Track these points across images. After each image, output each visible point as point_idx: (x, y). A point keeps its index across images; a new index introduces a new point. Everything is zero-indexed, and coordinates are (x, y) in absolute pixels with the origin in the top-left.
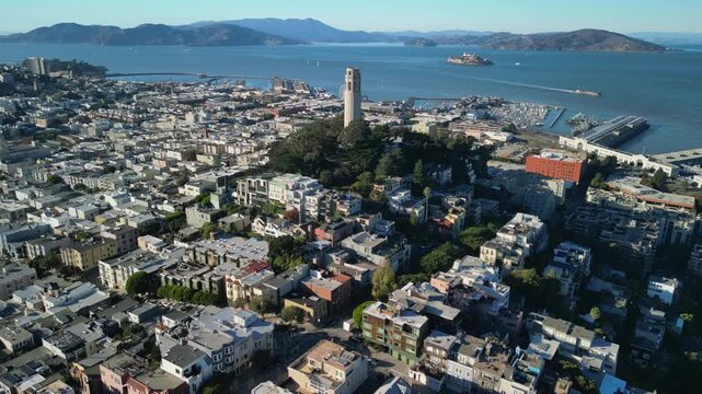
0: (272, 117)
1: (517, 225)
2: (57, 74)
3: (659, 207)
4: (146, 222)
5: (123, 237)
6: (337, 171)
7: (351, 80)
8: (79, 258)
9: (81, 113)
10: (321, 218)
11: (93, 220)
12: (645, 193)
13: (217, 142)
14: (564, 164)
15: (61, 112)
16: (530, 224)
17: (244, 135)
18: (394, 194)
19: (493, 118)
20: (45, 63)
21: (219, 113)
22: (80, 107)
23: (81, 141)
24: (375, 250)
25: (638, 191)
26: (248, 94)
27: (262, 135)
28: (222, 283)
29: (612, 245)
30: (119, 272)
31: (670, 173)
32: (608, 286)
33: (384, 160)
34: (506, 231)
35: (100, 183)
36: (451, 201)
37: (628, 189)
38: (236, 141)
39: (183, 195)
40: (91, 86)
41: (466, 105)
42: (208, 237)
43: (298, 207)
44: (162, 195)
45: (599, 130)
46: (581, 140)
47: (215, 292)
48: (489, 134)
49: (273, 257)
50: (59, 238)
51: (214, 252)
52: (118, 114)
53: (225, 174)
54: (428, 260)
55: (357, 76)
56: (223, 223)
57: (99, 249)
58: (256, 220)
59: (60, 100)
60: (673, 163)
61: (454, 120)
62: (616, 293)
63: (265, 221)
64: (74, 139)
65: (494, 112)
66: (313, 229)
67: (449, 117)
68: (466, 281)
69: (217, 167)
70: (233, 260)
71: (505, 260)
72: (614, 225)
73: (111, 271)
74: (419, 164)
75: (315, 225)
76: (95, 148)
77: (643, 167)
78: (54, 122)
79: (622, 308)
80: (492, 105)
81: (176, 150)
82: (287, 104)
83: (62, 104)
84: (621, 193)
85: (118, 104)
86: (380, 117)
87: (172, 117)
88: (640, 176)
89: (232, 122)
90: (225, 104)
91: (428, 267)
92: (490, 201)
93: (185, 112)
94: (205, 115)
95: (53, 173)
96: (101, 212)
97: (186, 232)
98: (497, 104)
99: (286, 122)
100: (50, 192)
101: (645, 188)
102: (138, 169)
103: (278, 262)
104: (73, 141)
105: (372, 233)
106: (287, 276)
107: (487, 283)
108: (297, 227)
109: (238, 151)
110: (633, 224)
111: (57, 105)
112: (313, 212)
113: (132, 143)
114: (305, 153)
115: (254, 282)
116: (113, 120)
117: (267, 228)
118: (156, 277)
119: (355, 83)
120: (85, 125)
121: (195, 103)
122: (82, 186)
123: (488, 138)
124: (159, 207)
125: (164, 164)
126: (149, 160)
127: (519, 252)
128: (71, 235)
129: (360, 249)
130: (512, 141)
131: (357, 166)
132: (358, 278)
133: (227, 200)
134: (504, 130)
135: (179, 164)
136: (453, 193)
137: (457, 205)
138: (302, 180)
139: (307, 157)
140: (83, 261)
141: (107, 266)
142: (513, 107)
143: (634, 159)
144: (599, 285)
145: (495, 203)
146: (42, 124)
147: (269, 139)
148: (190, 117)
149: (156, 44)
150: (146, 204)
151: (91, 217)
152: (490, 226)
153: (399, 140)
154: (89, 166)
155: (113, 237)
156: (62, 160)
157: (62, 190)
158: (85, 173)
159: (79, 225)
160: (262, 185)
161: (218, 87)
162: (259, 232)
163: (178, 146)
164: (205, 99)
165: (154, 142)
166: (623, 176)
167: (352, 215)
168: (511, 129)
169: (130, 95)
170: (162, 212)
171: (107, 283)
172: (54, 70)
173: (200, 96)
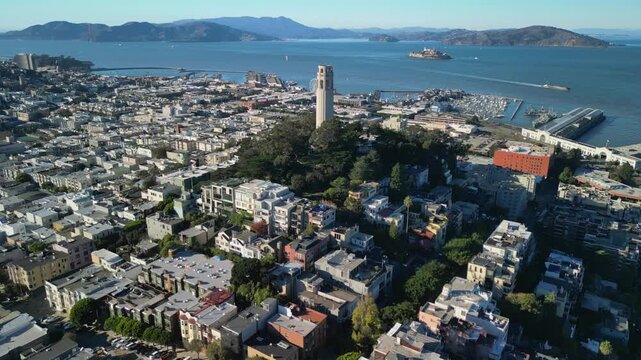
0: (245, 110)
1: (504, 235)
2: (45, 69)
3: (634, 204)
4: (103, 233)
5: (77, 250)
6: (309, 176)
7: (323, 78)
8: (25, 276)
9: (63, 106)
10: (291, 231)
11: (51, 226)
12: (614, 188)
13: (188, 138)
14: (532, 158)
15: (43, 106)
16: (517, 233)
17: (216, 130)
18: (370, 201)
19: (456, 110)
20: (33, 58)
21: (195, 106)
22: (63, 100)
23: (59, 135)
24: (353, 275)
25: (608, 186)
26: (223, 87)
27: (234, 130)
28: (176, 319)
29: (600, 252)
30: (65, 295)
31: (634, 166)
32: (606, 303)
33: (359, 164)
34: (493, 243)
35: (67, 182)
36: (432, 208)
37: (598, 184)
38: (207, 137)
39: (146, 200)
40: (74, 81)
41: (429, 97)
42: (166, 255)
43: (267, 218)
44: (125, 200)
45: (560, 122)
46: (544, 133)
47: (168, 329)
48: (453, 126)
49: (237, 285)
50: (10, 249)
51: (170, 274)
52: (98, 107)
53: (192, 176)
54: (414, 284)
55: (329, 74)
56: (184, 236)
57: (47, 265)
58: (220, 234)
59: (43, 94)
60: (636, 156)
61: (419, 112)
62: (614, 312)
63: (230, 235)
64: (53, 132)
65: (456, 104)
66: (283, 246)
67: (414, 110)
68: (459, 313)
69: (185, 166)
70: (191, 286)
71: (496, 279)
72: (596, 227)
73: (58, 293)
74: (396, 168)
75: (285, 241)
76: (68, 143)
77: (608, 160)
78: (36, 116)
79: (624, 332)
80: (454, 97)
81: (147, 147)
82: (260, 98)
83: (45, 98)
84: (593, 189)
85: (99, 98)
86: (348, 109)
87: (150, 110)
88: (607, 170)
89: (207, 115)
90: (201, 97)
91: (414, 293)
92: (469, 204)
93: (162, 105)
94: (181, 109)
95: (22, 171)
96: (61, 217)
97: (145, 245)
98: (459, 96)
99: (258, 115)
100: (15, 192)
101: (615, 183)
102: (108, 166)
103: (242, 290)
104: (52, 135)
105: (349, 252)
106: (251, 315)
107: (482, 314)
108: (266, 243)
109: (209, 148)
110: (615, 226)
111: (41, 99)
112: (283, 223)
113: (106, 138)
114: (275, 156)
115: (213, 322)
116: (93, 113)
117: (232, 243)
118: (104, 304)
119: (327, 81)
120: (65, 118)
121: (172, 97)
122: (50, 185)
123: (453, 130)
124: (120, 214)
125: (133, 162)
126: (119, 157)
127: (512, 270)
128: (24, 245)
129: (337, 273)
130: (476, 133)
131: (330, 169)
132: (335, 312)
133: (191, 207)
134: (468, 123)
135: (148, 162)
136: (433, 198)
137: (438, 212)
138: (270, 188)
139: (277, 160)
140: (29, 280)
141: (54, 288)
142: (474, 99)
143: (598, 151)
144: (595, 302)
145: (476, 206)
146: (24, 117)
147: (240, 136)
148: (167, 110)
149: (140, 40)
150: (106, 210)
151: (49, 223)
152: (475, 236)
153: (372, 138)
154: (59, 163)
155: (66, 250)
156: (34, 156)
157: (28, 189)
158: (55, 171)
159: (35, 233)
160: (228, 193)
161: (195, 81)
162: (223, 247)
163: (150, 142)
164: (183, 92)
165: (128, 137)
166: (591, 170)
167: (327, 228)
168: (474, 121)
169: (112, 89)
170: (121, 220)
171: (54, 305)
172: (42, 65)
173: (178, 90)
